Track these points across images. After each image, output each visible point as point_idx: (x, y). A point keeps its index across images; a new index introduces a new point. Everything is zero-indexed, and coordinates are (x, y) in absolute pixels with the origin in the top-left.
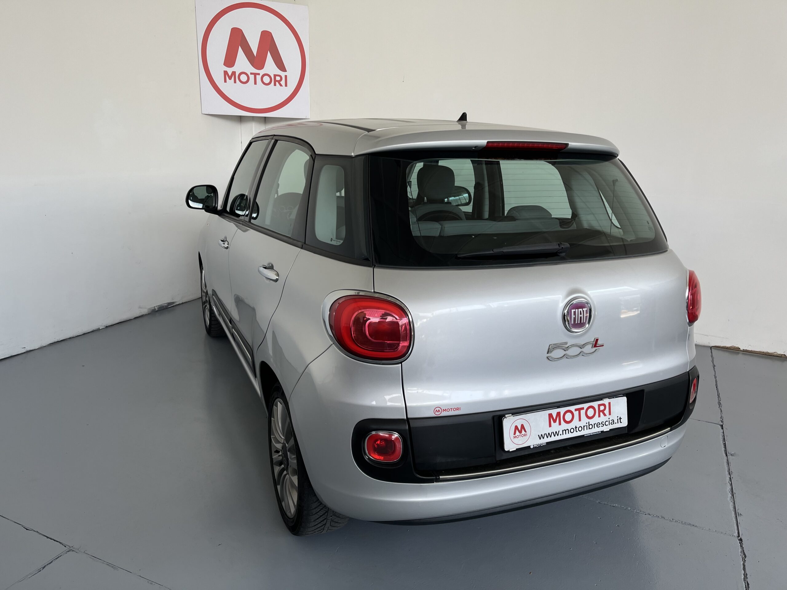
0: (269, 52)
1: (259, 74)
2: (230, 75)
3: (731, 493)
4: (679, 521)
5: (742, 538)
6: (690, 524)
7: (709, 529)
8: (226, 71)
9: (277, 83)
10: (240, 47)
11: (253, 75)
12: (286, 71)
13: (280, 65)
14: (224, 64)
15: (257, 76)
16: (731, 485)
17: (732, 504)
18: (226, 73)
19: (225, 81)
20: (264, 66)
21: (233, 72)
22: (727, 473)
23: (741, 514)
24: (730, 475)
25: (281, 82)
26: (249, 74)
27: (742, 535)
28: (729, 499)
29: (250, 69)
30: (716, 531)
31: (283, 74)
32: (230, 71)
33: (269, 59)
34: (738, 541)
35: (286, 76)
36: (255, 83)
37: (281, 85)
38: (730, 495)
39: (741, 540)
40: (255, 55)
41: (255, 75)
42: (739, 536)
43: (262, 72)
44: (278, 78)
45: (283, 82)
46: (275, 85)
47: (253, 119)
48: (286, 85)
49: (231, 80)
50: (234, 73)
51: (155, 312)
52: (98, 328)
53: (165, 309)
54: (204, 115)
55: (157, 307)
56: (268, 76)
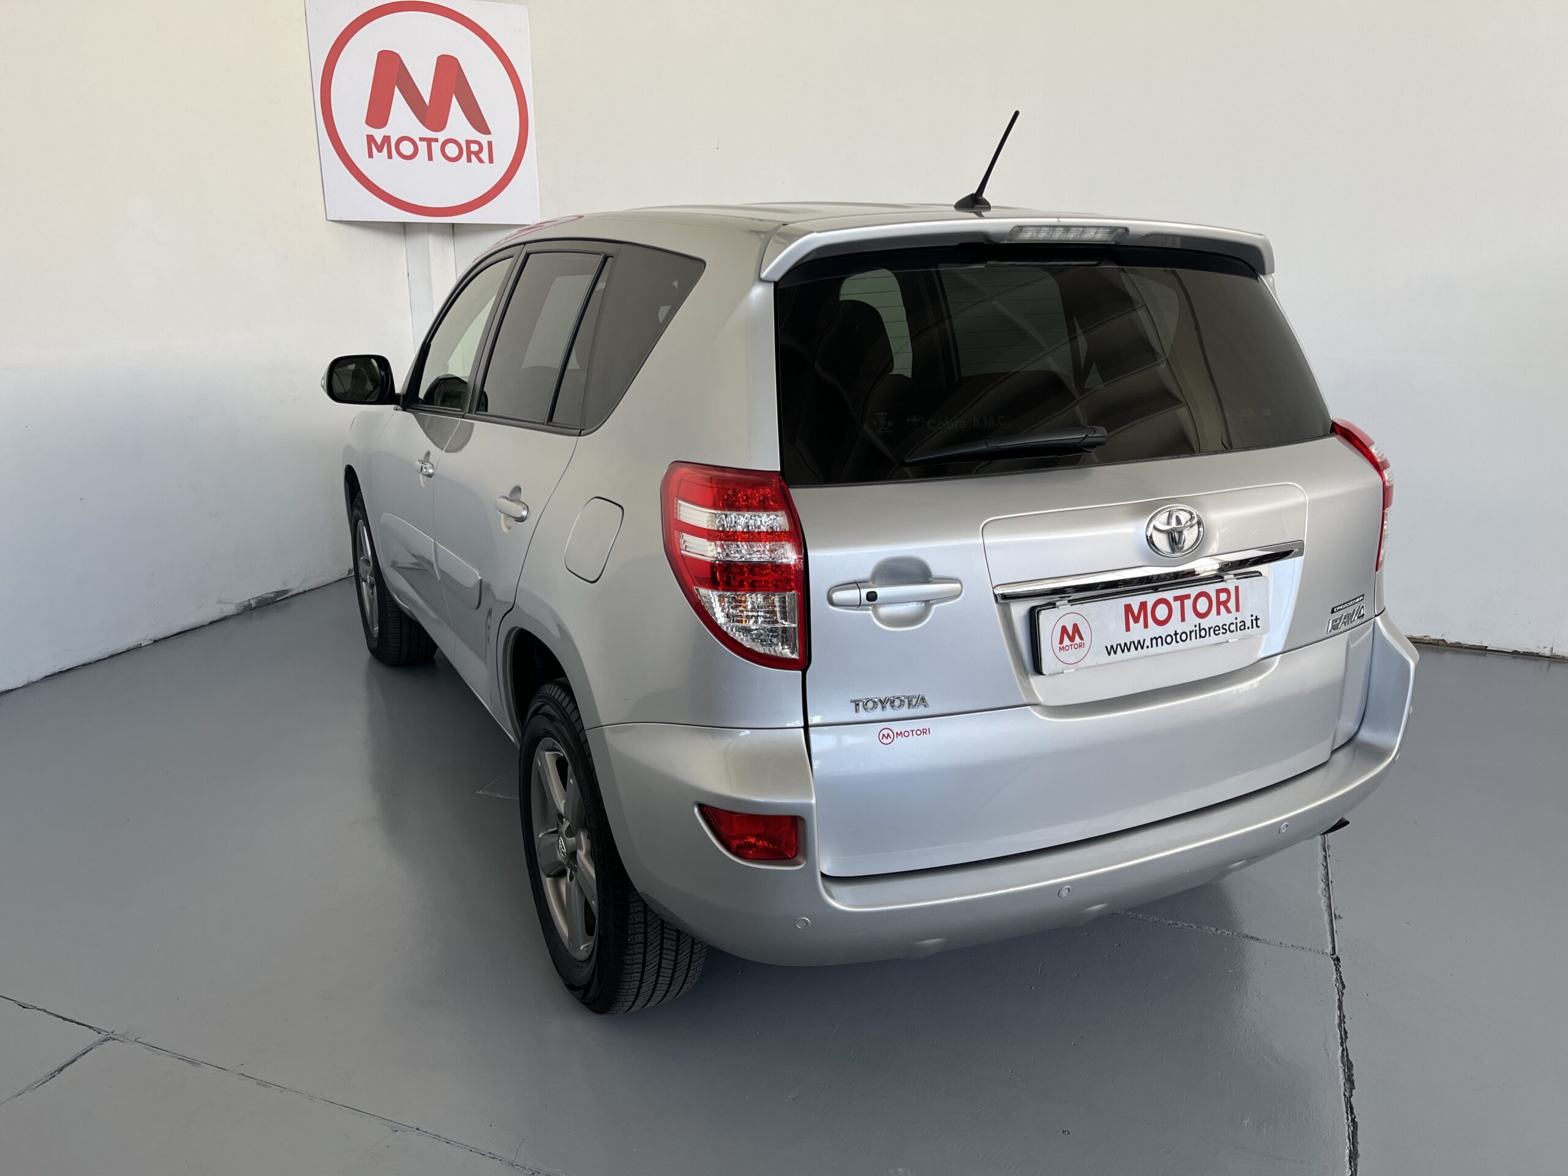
0: (454, 97)
1: (436, 140)
2: (379, 143)
3: (1325, 883)
5: (1340, 957)
7: (1281, 943)
8: (372, 136)
9: (473, 157)
10: (396, 88)
11: (425, 143)
12: (489, 133)
13: (478, 122)
14: (367, 123)
15: (433, 144)
16: (1326, 866)
17: (1324, 899)
18: (370, 139)
19: (371, 155)
20: (446, 124)
21: (384, 137)
22: (1320, 848)
23: (1340, 917)
24: (1325, 851)
25: (481, 155)
26: (417, 140)
27: (1340, 950)
28: (1319, 892)
29: (418, 130)
30: (1292, 946)
31: (484, 139)
33: (456, 110)
34: (1332, 962)
35: (490, 144)
36: (430, 158)
37: (481, 161)
38: (1322, 885)
39: (1338, 959)
40: (427, 103)
41: (429, 141)
42: (1334, 953)
43: (442, 136)
44: (474, 148)
45: (484, 155)
46: (469, 160)
47: (428, 227)
48: (491, 161)
49: (381, 152)
50: (387, 139)
51: (251, 610)
52: (139, 643)
53: (270, 604)
54: (331, 222)
55: (255, 600)
56: (456, 144)
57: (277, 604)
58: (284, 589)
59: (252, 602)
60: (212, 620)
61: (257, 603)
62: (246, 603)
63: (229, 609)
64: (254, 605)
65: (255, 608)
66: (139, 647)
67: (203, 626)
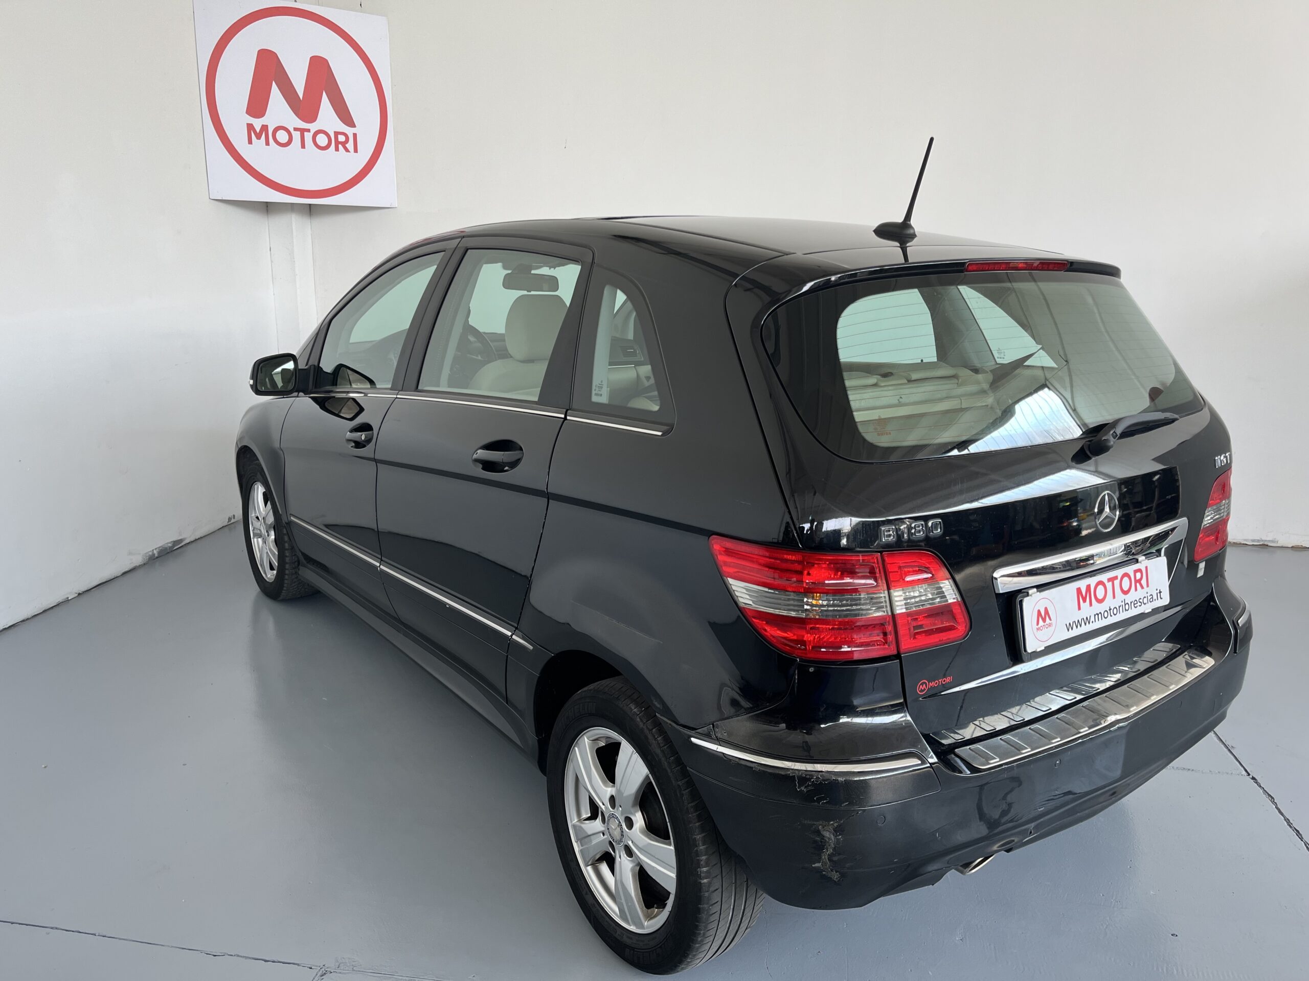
0: (324, 93)
1: (308, 130)
2: (258, 131)
5: (1254, 776)
6: (1184, 769)
7: (1210, 771)
8: (252, 124)
9: (340, 146)
10: (274, 83)
11: (299, 132)
12: (355, 126)
13: (345, 116)
14: (248, 112)
15: (305, 133)
18: (250, 127)
19: (250, 142)
20: (317, 118)
21: (263, 125)
23: (1232, 747)
25: (347, 145)
26: (292, 130)
27: (1251, 771)
29: (292, 121)
30: (1219, 772)
31: (350, 131)
32: (258, 124)
33: (325, 102)
34: (1252, 781)
35: (355, 135)
36: (303, 146)
37: (347, 150)
40: (301, 98)
41: (302, 131)
42: (1249, 775)
43: (313, 127)
44: (342, 138)
45: (350, 145)
46: (337, 149)
47: (292, 207)
48: (356, 151)
49: (260, 139)
50: (265, 128)
51: (154, 559)
52: (66, 597)
53: (169, 553)
54: (211, 201)
55: (157, 550)
56: (326, 135)
57: (175, 552)
58: (179, 539)
59: (155, 552)
60: (124, 571)
61: (159, 553)
62: (151, 553)
63: (138, 560)
64: (156, 555)
65: (157, 558)
66: (67, 601)
67: (117, 577)
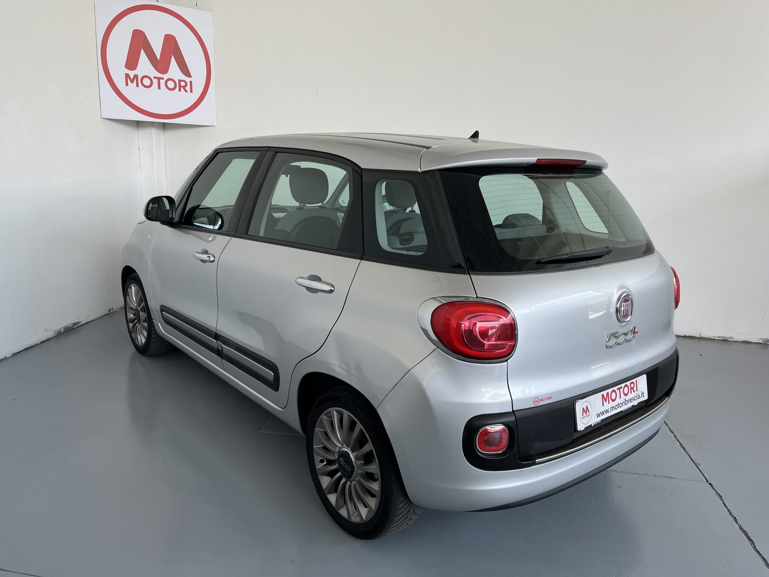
0: (173, 57)
1: (163, 79)
2: (132, 78)
3: (682, 448)
4: (660, 476)
5: (711, 483)
6: (669, 477)
7: (684, 479)
8: (128, 74)
9: (182, 89)
10: (142, 49)
11: (157, 80)
12: (191, 77)
13: (185, 71)
14: (126, 67)
15: (161, 80)
16: (678, 441)
17: (688, 456)
18: (127, 76)
19: (127, 84)
20: (168, 71)
22: (670, 432)
23: (699, 464)
24: (673, 433)
25: (186, 88)
26: (152, 78)
27: (709, 480)
28: (683, 452)
29: (153, 73)
30: (690, 480)
31: (188, 80)
32: (132, 74)
33: (173, 62)
34: (709, 485)
35: (191, 82)
36: (159, 88)
37: (186, 91)
38: (683, 450)
39: (710, 484)
40: (159, 59)
41: (159, 79)
42: (708, 482)
43: (166, 77)
44: (183, 84)
45: (188, 88)
46: (180, 90)
47: (152, 124)
48: (191, 91)
49: (133, 83)
50: (136, 76)
52: (5, 356)
53: (70, 330)
54: (103, 119)
56: (173, 82)
57: (74, 330)
58: (77, 322)
60: (42, 341)
61: (64, 330)
62: (59, 330)
63: (51, 334)
64: (62, 332)
67: (37, 344)
